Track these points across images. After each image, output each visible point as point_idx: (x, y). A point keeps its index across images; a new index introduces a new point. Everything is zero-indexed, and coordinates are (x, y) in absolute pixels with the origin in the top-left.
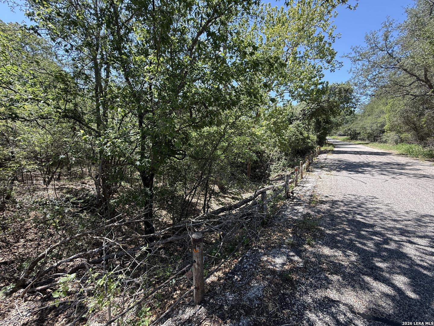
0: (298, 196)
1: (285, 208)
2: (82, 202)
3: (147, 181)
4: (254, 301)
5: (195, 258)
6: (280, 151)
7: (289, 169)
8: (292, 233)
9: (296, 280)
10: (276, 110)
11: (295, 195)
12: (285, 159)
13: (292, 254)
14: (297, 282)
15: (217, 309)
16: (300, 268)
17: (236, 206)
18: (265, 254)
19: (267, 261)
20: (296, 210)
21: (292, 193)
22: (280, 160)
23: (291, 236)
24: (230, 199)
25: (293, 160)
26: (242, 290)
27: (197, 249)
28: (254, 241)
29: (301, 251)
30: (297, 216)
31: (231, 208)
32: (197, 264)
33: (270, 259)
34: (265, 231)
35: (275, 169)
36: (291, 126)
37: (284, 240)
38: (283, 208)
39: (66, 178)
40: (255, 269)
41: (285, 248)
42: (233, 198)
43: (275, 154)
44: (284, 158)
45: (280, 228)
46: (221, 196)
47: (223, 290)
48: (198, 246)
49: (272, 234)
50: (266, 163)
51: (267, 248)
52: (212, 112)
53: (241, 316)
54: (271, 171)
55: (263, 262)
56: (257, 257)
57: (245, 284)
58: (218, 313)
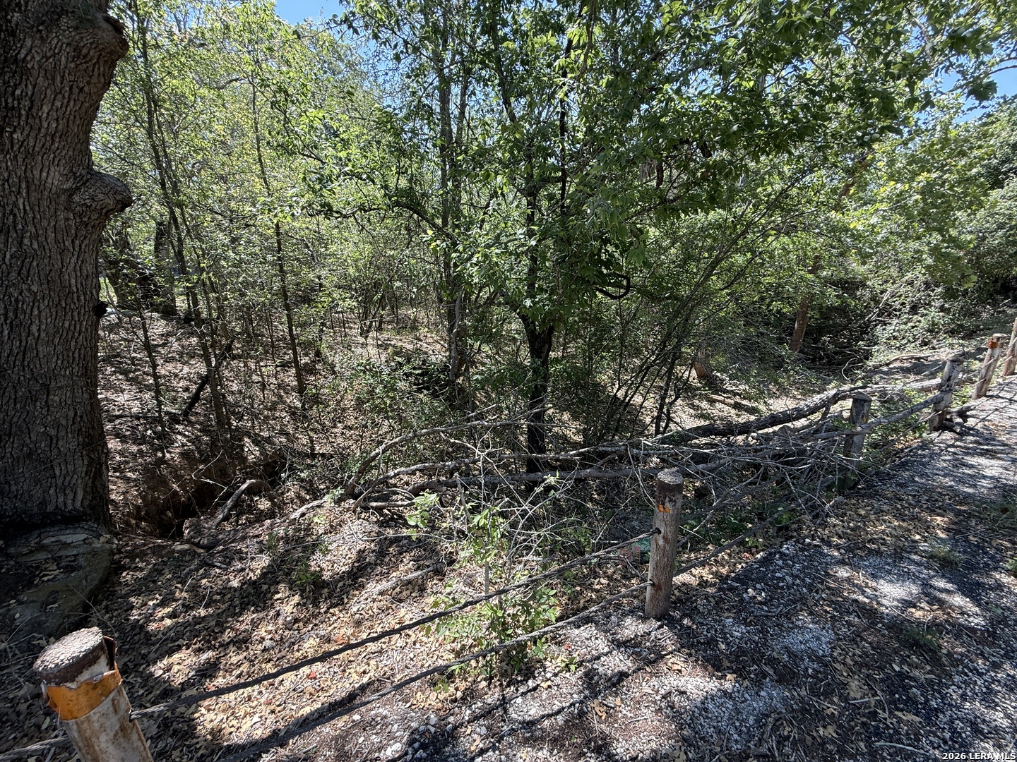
0: (986, 428)
1: (924, 456)
2: (418, 374)
3: (539, 342)
4: (803, 660)
5: (658, 523)
6: (926, 283)
7: (950, 340)
8: (947, 530)
9: (949, 655)
10: (947, 140)
11: (971, 422)
12: (942, 309)
13: (941, 583)
14: (955, 661)
15: (702, 644)
16: (973, 630)
17: (745, 429)
18: (842, 563)
19: (849, 580)
20: (971, 467)
21: (963, 414)
22: (922, 310)
23: (942, 535)
24: (727, 408)
25: (976, 314)
26: (769, 624)
27: (668, 505)
28: (808, 523)
29: (979, 584)
30: (975, 486)
31: (731, 430)
32: (664, 537)
33: (860, 578)
34: (846, 504)
35: (895, 338)
36: (996, 194)
37: (915, 542)
38: (916, 455)
39: (390, 327)
40: (810, 591)
41: (917, 564)
42: (737, 406)
43: (902, 290)
44: (937, 304)
45: (904, 508)
46: (701, 397)
47: (714, 608)
48: (671, 501)
49: (873, 517)
50: (863, 316)
51: (848, 549)
52: (720, 166)
53: (765, 678)
54: (876, 344)
55: (836, 580)
56: (816, 564)
57: (780, 615)
58: (705, 651)
